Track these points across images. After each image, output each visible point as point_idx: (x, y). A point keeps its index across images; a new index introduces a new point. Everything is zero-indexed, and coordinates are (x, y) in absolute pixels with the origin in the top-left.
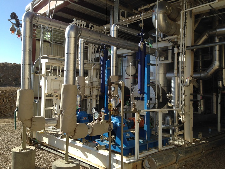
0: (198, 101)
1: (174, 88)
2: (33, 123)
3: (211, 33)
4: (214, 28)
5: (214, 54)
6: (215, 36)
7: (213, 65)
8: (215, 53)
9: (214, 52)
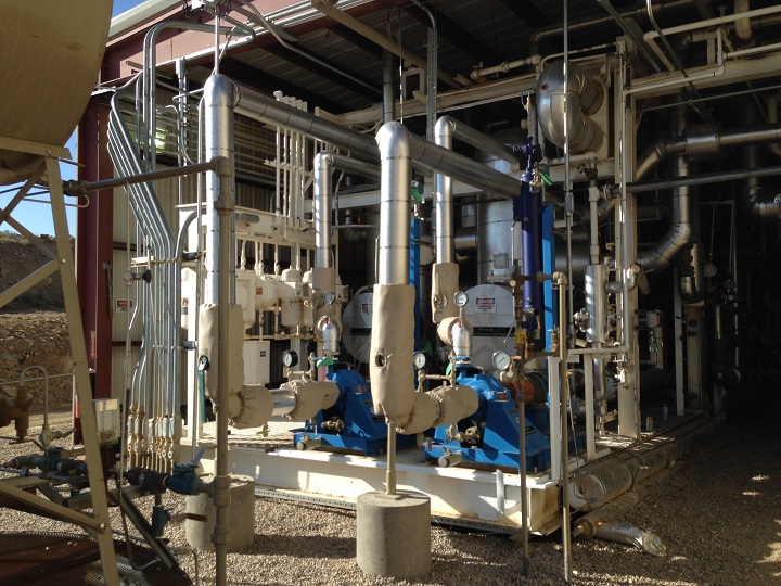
0: (650, 329)
1: (594, 298)
2: (247, 403)
3: (670, 147)
4: (674, 135)
5: (675, 204)
6: (678, 157)
7: (675, 234)
8: (678, 203)
9: (675, 198)
